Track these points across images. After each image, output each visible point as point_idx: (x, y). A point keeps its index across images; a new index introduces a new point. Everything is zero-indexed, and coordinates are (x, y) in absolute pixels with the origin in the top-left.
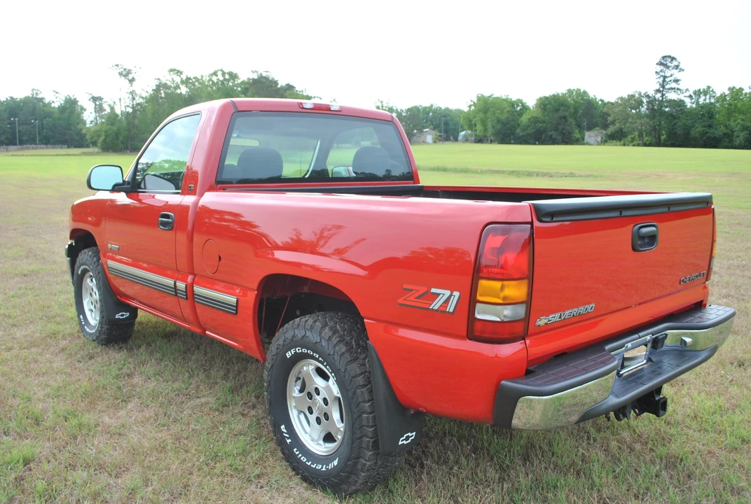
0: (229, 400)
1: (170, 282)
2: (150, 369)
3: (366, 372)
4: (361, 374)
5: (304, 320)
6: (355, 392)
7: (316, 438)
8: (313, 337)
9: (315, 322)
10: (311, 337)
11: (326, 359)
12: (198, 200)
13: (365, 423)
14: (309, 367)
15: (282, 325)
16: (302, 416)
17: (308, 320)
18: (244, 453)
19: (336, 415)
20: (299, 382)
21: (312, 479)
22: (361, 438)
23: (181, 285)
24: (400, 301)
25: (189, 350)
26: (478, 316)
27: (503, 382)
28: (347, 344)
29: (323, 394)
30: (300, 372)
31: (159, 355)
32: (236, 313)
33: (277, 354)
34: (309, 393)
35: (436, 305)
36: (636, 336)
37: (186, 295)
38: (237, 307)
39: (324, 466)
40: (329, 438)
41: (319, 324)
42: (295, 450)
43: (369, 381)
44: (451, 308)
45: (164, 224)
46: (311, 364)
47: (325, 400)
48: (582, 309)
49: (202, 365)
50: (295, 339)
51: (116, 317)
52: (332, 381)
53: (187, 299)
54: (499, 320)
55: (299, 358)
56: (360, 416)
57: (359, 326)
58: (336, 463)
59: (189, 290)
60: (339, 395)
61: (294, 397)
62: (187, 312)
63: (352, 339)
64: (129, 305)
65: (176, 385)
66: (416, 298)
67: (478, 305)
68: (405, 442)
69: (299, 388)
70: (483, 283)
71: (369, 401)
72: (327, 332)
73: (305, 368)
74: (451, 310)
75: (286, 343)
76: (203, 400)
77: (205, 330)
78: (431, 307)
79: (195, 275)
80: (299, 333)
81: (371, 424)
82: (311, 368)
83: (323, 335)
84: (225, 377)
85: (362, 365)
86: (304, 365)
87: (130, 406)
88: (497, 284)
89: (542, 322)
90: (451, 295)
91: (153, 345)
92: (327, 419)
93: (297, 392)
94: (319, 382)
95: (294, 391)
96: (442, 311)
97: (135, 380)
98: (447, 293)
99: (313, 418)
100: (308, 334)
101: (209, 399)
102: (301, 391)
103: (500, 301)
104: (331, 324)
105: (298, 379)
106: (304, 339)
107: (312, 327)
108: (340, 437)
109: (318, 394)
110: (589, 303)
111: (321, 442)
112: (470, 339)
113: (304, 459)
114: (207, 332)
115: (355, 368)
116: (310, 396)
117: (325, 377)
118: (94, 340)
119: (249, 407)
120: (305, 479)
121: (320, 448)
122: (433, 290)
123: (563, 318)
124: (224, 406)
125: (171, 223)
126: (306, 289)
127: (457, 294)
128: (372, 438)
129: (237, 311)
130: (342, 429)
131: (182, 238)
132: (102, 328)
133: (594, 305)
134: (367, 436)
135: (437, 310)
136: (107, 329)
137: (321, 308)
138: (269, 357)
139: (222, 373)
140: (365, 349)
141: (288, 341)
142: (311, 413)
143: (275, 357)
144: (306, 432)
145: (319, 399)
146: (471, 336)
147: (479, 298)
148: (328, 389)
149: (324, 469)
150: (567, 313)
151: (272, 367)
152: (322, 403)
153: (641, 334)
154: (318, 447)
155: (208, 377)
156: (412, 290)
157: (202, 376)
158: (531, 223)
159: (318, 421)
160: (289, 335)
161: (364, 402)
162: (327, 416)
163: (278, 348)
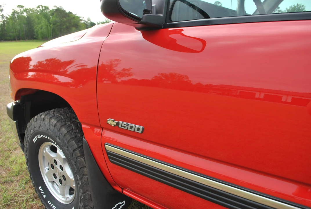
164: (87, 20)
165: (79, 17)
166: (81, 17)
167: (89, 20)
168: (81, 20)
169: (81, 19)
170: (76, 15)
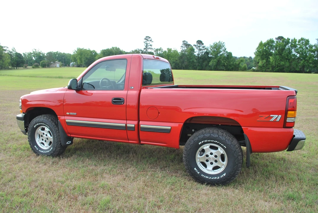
24: (258, 120)
26: (287, 121)
35: (272, 120)
39: (218, 177)
44: (278, 120)
58: (225, 175)
67: (287, 118)
74: (278, 121)
78: (270, 120)
96: (275, 121)
98: (277, 116)
114: (141, 142)
122: (271, 116)
127: (280, 116)
134: (240, 163)
135: (273, 121)
146: (285, 127)
147: (288, 116)
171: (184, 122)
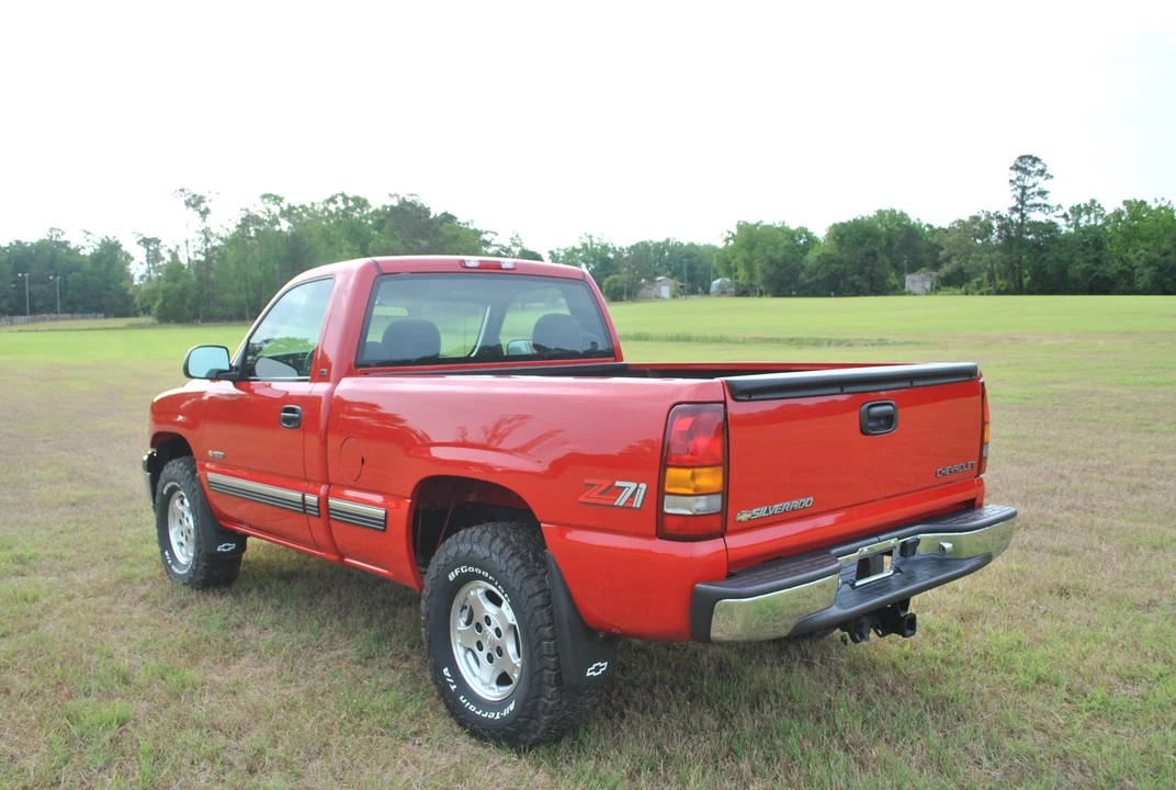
0: (374, 650)
1: (297, 496)
2: (265, 617)
3: (545, 590)
4: (539, 593)
5: (470, 531)
6: (532, 615)
7: (487, 679)
8: (481, 551)
9: (483, 533)
10: (479, 551)
11: (499, 579)
12: (334, 389)
13: (545, 651)
14: (477, 592)
15: (444, 541)
16: (470, 656)
17: (476, 531)
18: (396, 709)
19: (511, 648)
20: (466, 612)
21: (482, 732)
22: (541, 670)
23: (312, 499)
25: (316, 593)
27: (698, 585)
28: (522, 557)
29: (496, 623)
30: (467, 599)
31: (276, 601)
32: (385, 530)
33: (437, 577)
34: (477, 623)
35: (621, 501)
36: (876, 539)
37: (319, 512)
38: (385, 521)
40: (503, 680)
41: (488, 536)
42: (461, 698)
43: (548, 601)
44: (637, 503)
45: (288, 420)
46: (480, 587)
47: (498, 631)
48: (796, 504)
49: (335, 612)
50: (459, 556)
51: (219, 549)
52: (505, 605)
53: (319, 516)
54: (690, 513)
55: (465, 579)
56: (539, 644)
57: (537, 536)
58: (512, 707)
59: (323, 504)
60: (515, 623)
61: (460, 632)
62: (320, 535)
63: (528, 551)
64: (235, 532)
65: (303, 636)
66: (600, 494)
67: (666, 497)
68: (594, 674)
69: (465, 620)
70: (672, 473)
71: (549, 625)
72: (498, 544)
73: (472, 593)
74: (638, 506)
75: (448, 562)
76: (340, 652)
77: (343, 557)
79: (330, 485)
80: (465, 548)
81: (552, 653)
82: (480, 591)
83: (494, 546)
84: (368, 625)
85: (540, 581)
86: (471, 589)
87: (244, 661)
88: (688, 472)
89: (744, 516)
90: (637, 488)
91: (267, 588)
92: (500, 655)
93: (463, 624)
94: (490, 609)
95: (459, 624)
96: (628, 507)
97: (247, 632)
98: (634, 485)
99: (482, 656)
100: (475, 548)
101: (349, 650)
102: (468, 623)
103: (691, 492)
104: (503, 534)
105: (464, 607)
106: (471, 555)
107: (480, 540)
108: (516, 676)
109: (489, 624)
110: (806, 497)
111: (494, 685)
112: (660, 538)
113: (472, 708)
115: (532, 586)
116: (479, 627)
117: (497, 601)
118: (185, 584)
119: (401, 659)
120: (474, 733)
121: (492, 693)
122: (618, 484)
123: (771, 513)
124: (367, 658)
125: (298, 419)
126: (472, 498)
127: (643, 486)
128: (555, 670)
129: (385, 526)
130: (519, 665)
131: (313, 442)
132: (197, 565)
133: (812, 499)
134: (548, 668)
135: (622, 507)
136: (205, 567)
137: (491, 519)
138: (427, 581)
139: (362, 620)
140: (544, 563)
141: (451, 559)
142: (481, 649)
143: (434, 581)
144: (475, 676)
145: (490, 630)
147: (668, 489)
148: (501, 616)
149: (498, 717)
150: (776, 506)
151: (432, 592)
152: (494, 634)
153: (881, 537)
154: (490, 692)
155: (345, 625)
156: (594, 485)
157: (337, 623)
158: (725, 402)
159: (490, 658)
160: (452, 552)
161: (544, 626)
162: (500, 651)
163: (438, 570)
164: (507, 244)
165: (480, 233)
166: (487, 232)
167: (514, 244)
168: (487, 244)
169: (487, 237)
170: (468, 224)
171: (409, 495)
